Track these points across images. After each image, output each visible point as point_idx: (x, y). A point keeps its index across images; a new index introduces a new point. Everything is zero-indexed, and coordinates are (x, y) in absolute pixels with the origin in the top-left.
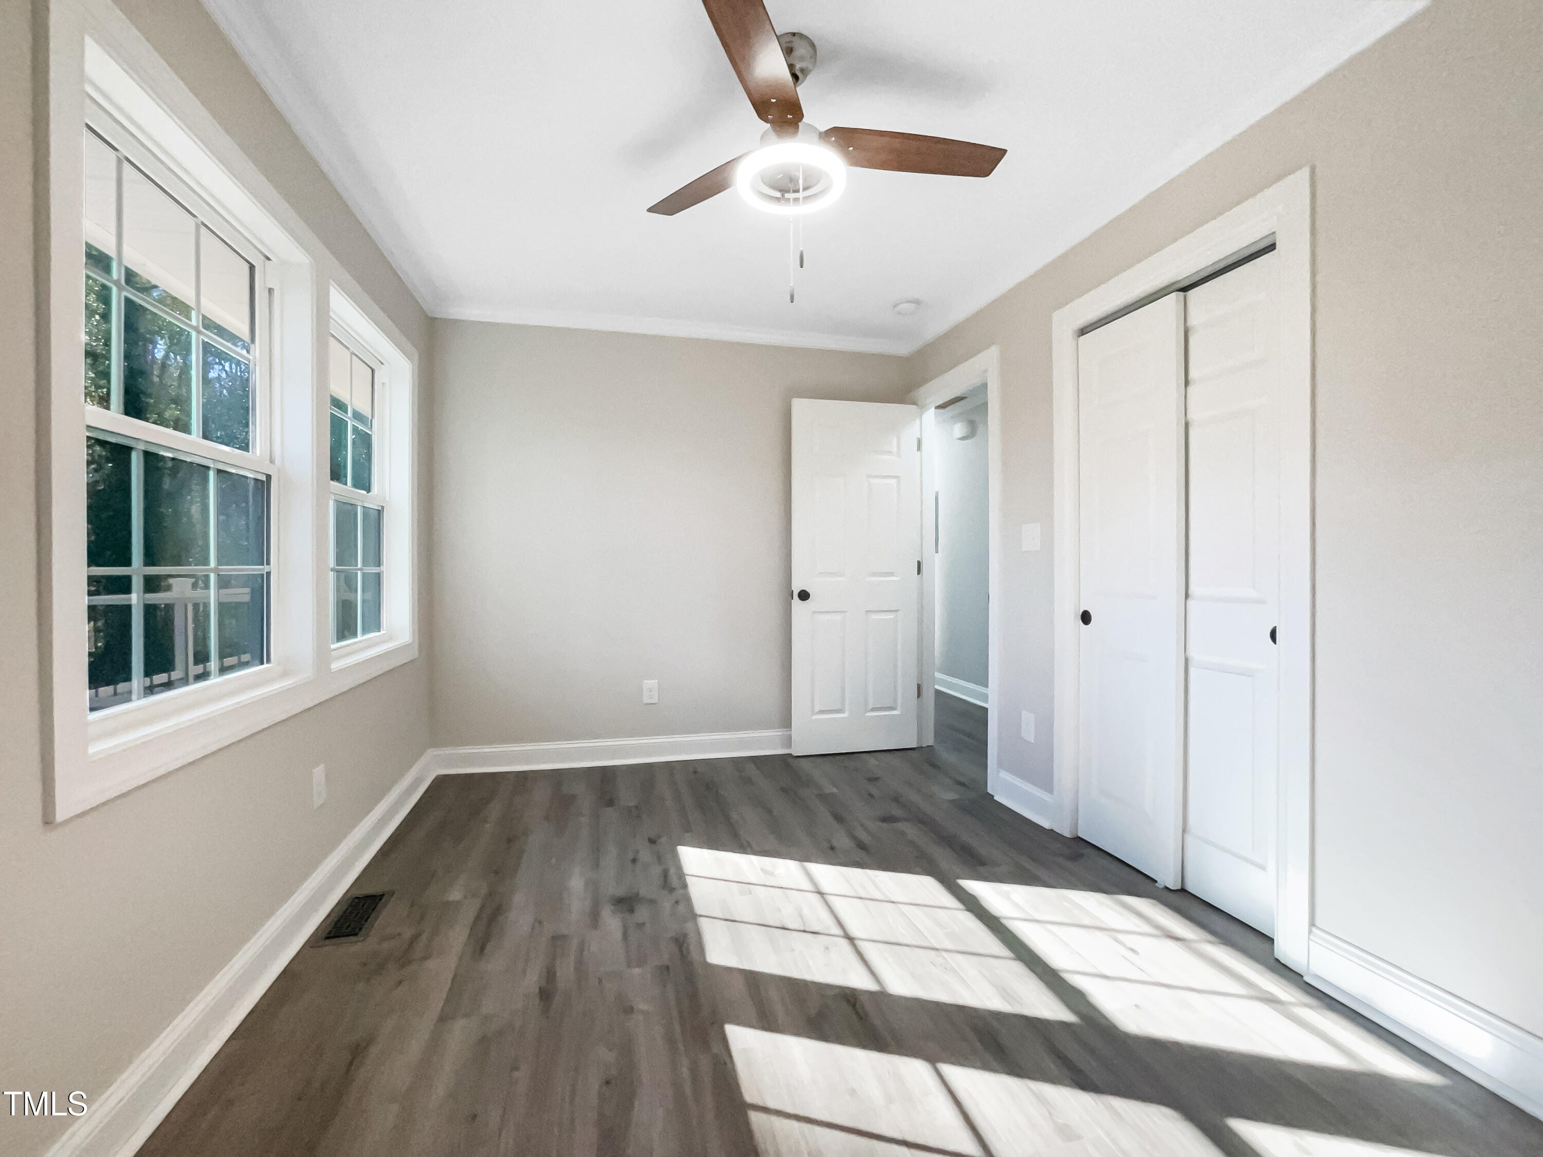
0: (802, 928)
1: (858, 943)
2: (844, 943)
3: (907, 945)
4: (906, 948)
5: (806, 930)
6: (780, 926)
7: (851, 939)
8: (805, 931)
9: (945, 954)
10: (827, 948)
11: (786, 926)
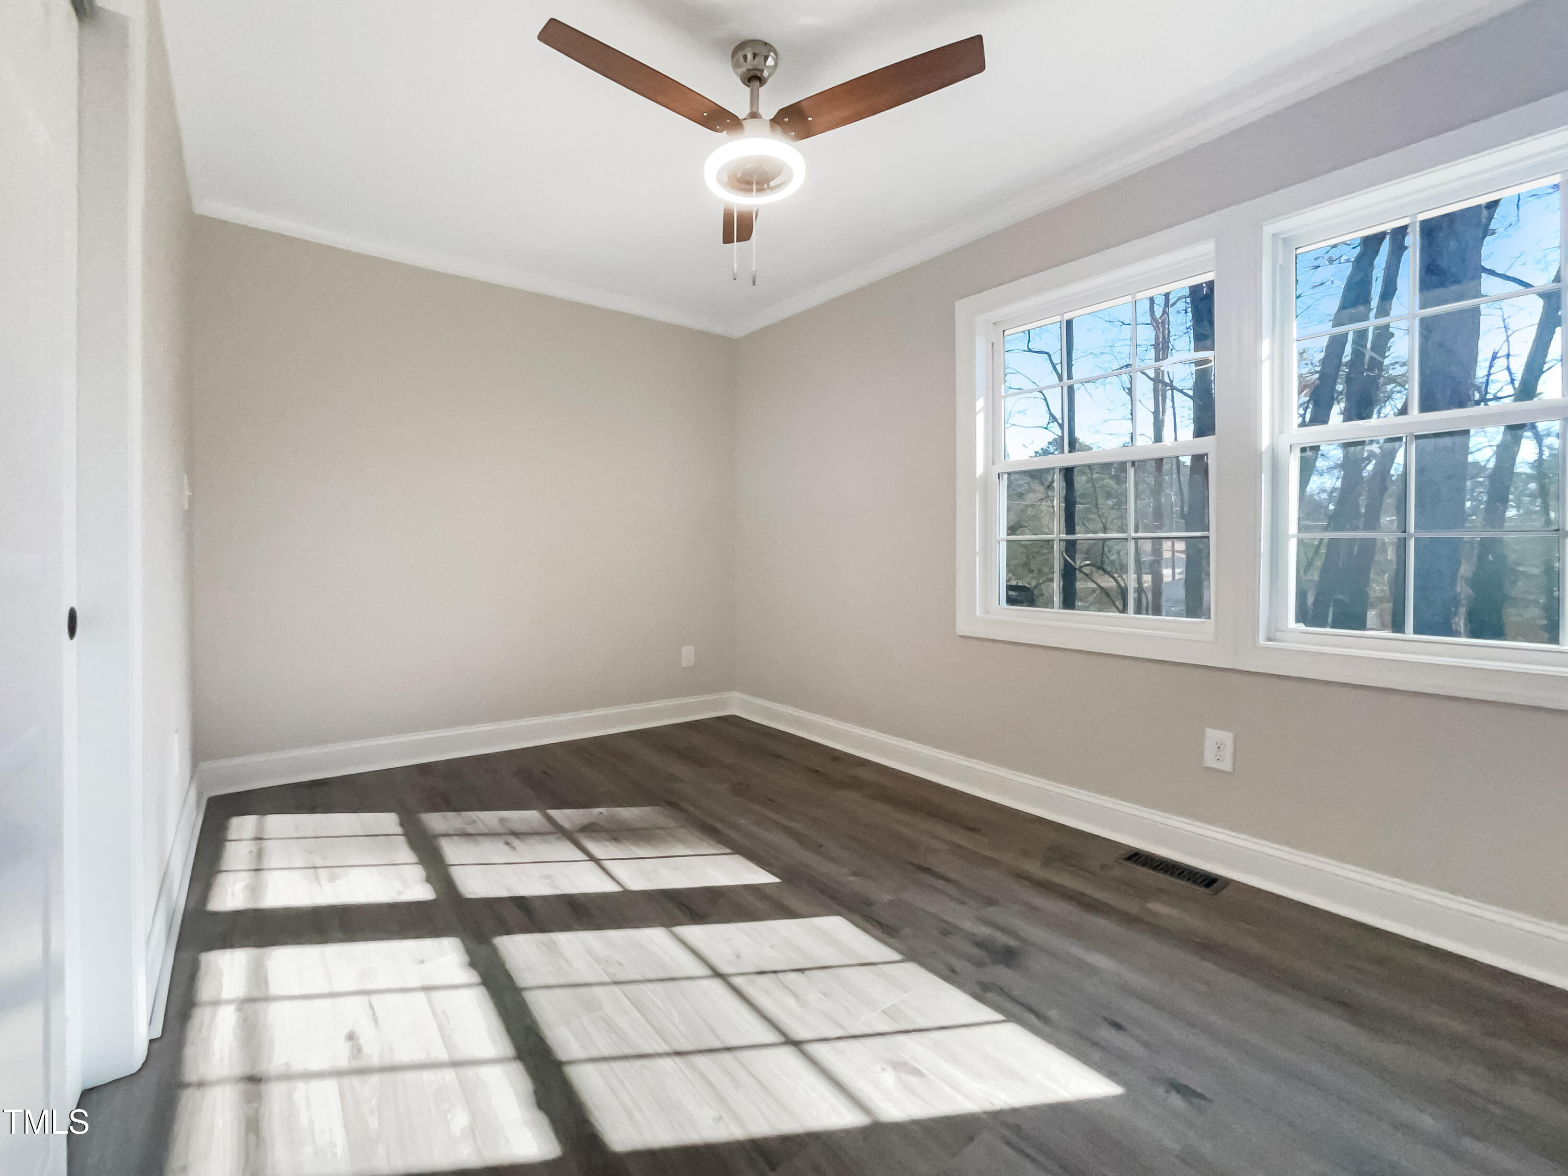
0: (780, 975)
1: (708, 972)
2: (725, 969)
3: (650, 981)
4: (652, 976)
5: (773, 975)
6: (807, 972)
7: (717, 974)
8: (775, 972)
9: (607, 979)
10: (738, 957)
11: (799, 973)
